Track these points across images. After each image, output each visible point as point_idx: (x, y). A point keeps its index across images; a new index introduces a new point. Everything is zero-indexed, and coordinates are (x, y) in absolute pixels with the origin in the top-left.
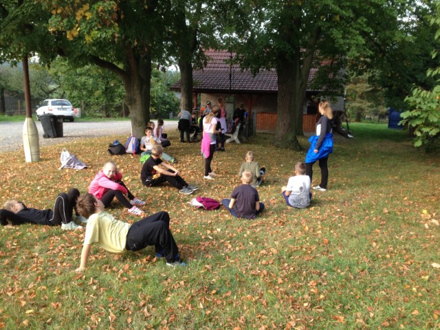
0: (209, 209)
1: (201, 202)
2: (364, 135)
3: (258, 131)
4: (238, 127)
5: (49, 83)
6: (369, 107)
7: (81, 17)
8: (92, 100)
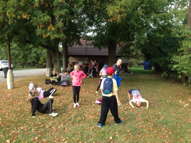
2: (136, 72)
6: (135, 61)
7: (50, 29)
8: (17, 60)
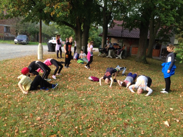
0: (95, 81)
1: (92, 78)
3: (131, 55)
4: (121, 52)
5: (55, 31)
7: (56, 7)
